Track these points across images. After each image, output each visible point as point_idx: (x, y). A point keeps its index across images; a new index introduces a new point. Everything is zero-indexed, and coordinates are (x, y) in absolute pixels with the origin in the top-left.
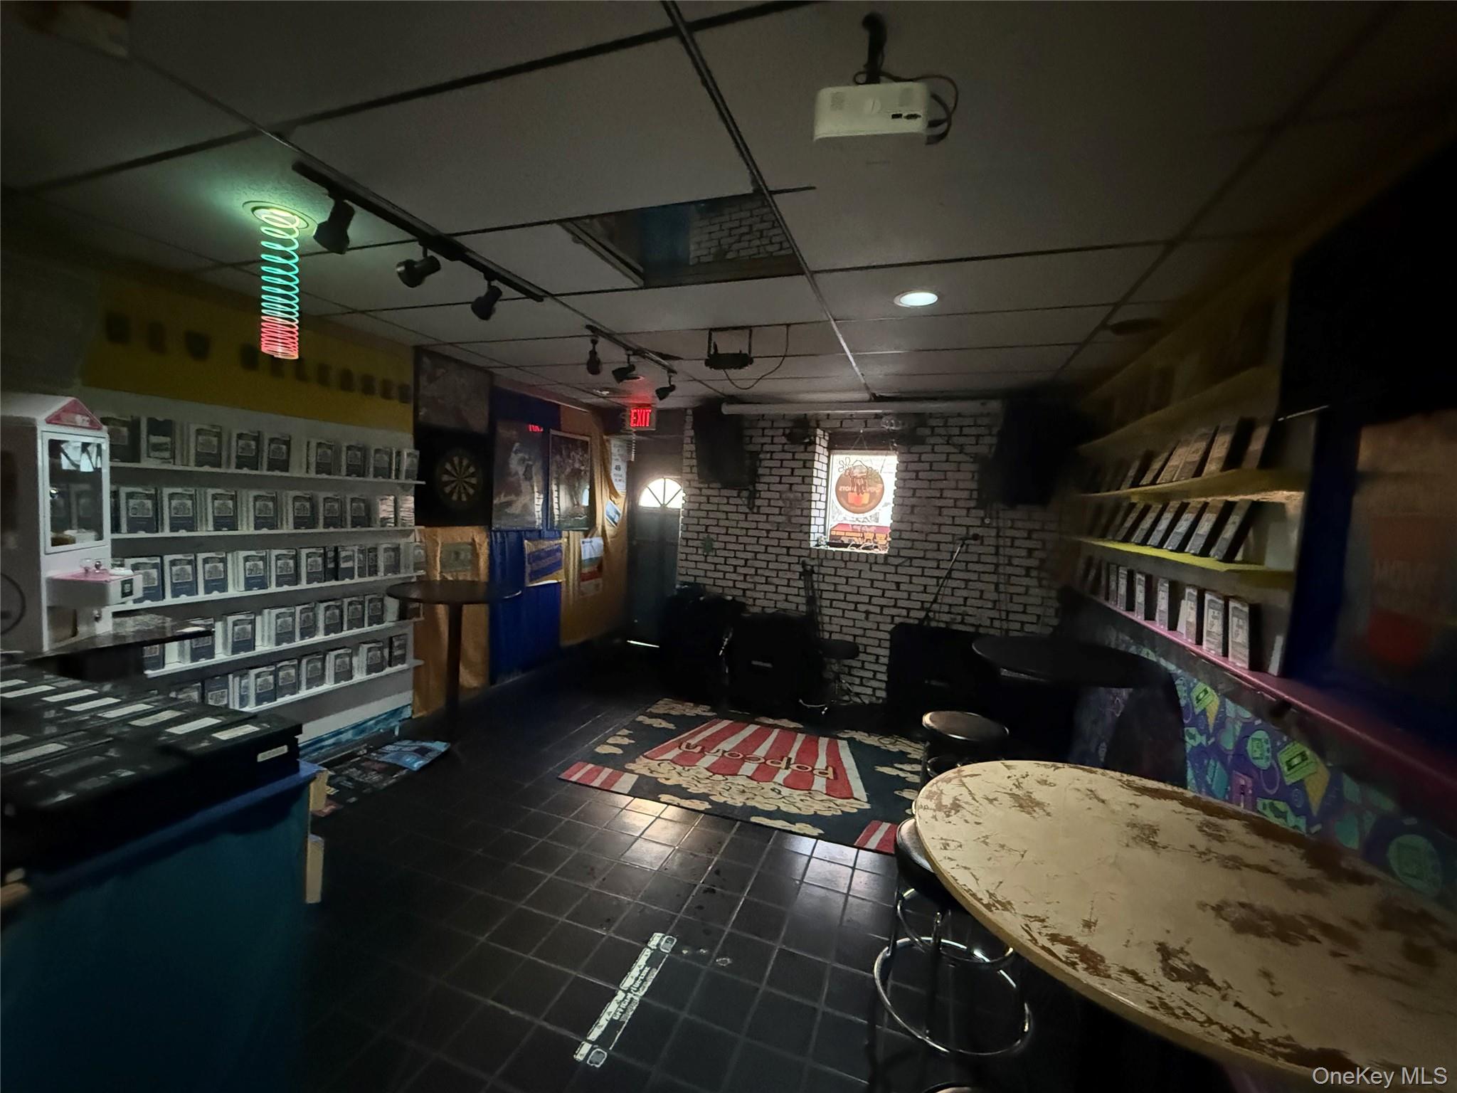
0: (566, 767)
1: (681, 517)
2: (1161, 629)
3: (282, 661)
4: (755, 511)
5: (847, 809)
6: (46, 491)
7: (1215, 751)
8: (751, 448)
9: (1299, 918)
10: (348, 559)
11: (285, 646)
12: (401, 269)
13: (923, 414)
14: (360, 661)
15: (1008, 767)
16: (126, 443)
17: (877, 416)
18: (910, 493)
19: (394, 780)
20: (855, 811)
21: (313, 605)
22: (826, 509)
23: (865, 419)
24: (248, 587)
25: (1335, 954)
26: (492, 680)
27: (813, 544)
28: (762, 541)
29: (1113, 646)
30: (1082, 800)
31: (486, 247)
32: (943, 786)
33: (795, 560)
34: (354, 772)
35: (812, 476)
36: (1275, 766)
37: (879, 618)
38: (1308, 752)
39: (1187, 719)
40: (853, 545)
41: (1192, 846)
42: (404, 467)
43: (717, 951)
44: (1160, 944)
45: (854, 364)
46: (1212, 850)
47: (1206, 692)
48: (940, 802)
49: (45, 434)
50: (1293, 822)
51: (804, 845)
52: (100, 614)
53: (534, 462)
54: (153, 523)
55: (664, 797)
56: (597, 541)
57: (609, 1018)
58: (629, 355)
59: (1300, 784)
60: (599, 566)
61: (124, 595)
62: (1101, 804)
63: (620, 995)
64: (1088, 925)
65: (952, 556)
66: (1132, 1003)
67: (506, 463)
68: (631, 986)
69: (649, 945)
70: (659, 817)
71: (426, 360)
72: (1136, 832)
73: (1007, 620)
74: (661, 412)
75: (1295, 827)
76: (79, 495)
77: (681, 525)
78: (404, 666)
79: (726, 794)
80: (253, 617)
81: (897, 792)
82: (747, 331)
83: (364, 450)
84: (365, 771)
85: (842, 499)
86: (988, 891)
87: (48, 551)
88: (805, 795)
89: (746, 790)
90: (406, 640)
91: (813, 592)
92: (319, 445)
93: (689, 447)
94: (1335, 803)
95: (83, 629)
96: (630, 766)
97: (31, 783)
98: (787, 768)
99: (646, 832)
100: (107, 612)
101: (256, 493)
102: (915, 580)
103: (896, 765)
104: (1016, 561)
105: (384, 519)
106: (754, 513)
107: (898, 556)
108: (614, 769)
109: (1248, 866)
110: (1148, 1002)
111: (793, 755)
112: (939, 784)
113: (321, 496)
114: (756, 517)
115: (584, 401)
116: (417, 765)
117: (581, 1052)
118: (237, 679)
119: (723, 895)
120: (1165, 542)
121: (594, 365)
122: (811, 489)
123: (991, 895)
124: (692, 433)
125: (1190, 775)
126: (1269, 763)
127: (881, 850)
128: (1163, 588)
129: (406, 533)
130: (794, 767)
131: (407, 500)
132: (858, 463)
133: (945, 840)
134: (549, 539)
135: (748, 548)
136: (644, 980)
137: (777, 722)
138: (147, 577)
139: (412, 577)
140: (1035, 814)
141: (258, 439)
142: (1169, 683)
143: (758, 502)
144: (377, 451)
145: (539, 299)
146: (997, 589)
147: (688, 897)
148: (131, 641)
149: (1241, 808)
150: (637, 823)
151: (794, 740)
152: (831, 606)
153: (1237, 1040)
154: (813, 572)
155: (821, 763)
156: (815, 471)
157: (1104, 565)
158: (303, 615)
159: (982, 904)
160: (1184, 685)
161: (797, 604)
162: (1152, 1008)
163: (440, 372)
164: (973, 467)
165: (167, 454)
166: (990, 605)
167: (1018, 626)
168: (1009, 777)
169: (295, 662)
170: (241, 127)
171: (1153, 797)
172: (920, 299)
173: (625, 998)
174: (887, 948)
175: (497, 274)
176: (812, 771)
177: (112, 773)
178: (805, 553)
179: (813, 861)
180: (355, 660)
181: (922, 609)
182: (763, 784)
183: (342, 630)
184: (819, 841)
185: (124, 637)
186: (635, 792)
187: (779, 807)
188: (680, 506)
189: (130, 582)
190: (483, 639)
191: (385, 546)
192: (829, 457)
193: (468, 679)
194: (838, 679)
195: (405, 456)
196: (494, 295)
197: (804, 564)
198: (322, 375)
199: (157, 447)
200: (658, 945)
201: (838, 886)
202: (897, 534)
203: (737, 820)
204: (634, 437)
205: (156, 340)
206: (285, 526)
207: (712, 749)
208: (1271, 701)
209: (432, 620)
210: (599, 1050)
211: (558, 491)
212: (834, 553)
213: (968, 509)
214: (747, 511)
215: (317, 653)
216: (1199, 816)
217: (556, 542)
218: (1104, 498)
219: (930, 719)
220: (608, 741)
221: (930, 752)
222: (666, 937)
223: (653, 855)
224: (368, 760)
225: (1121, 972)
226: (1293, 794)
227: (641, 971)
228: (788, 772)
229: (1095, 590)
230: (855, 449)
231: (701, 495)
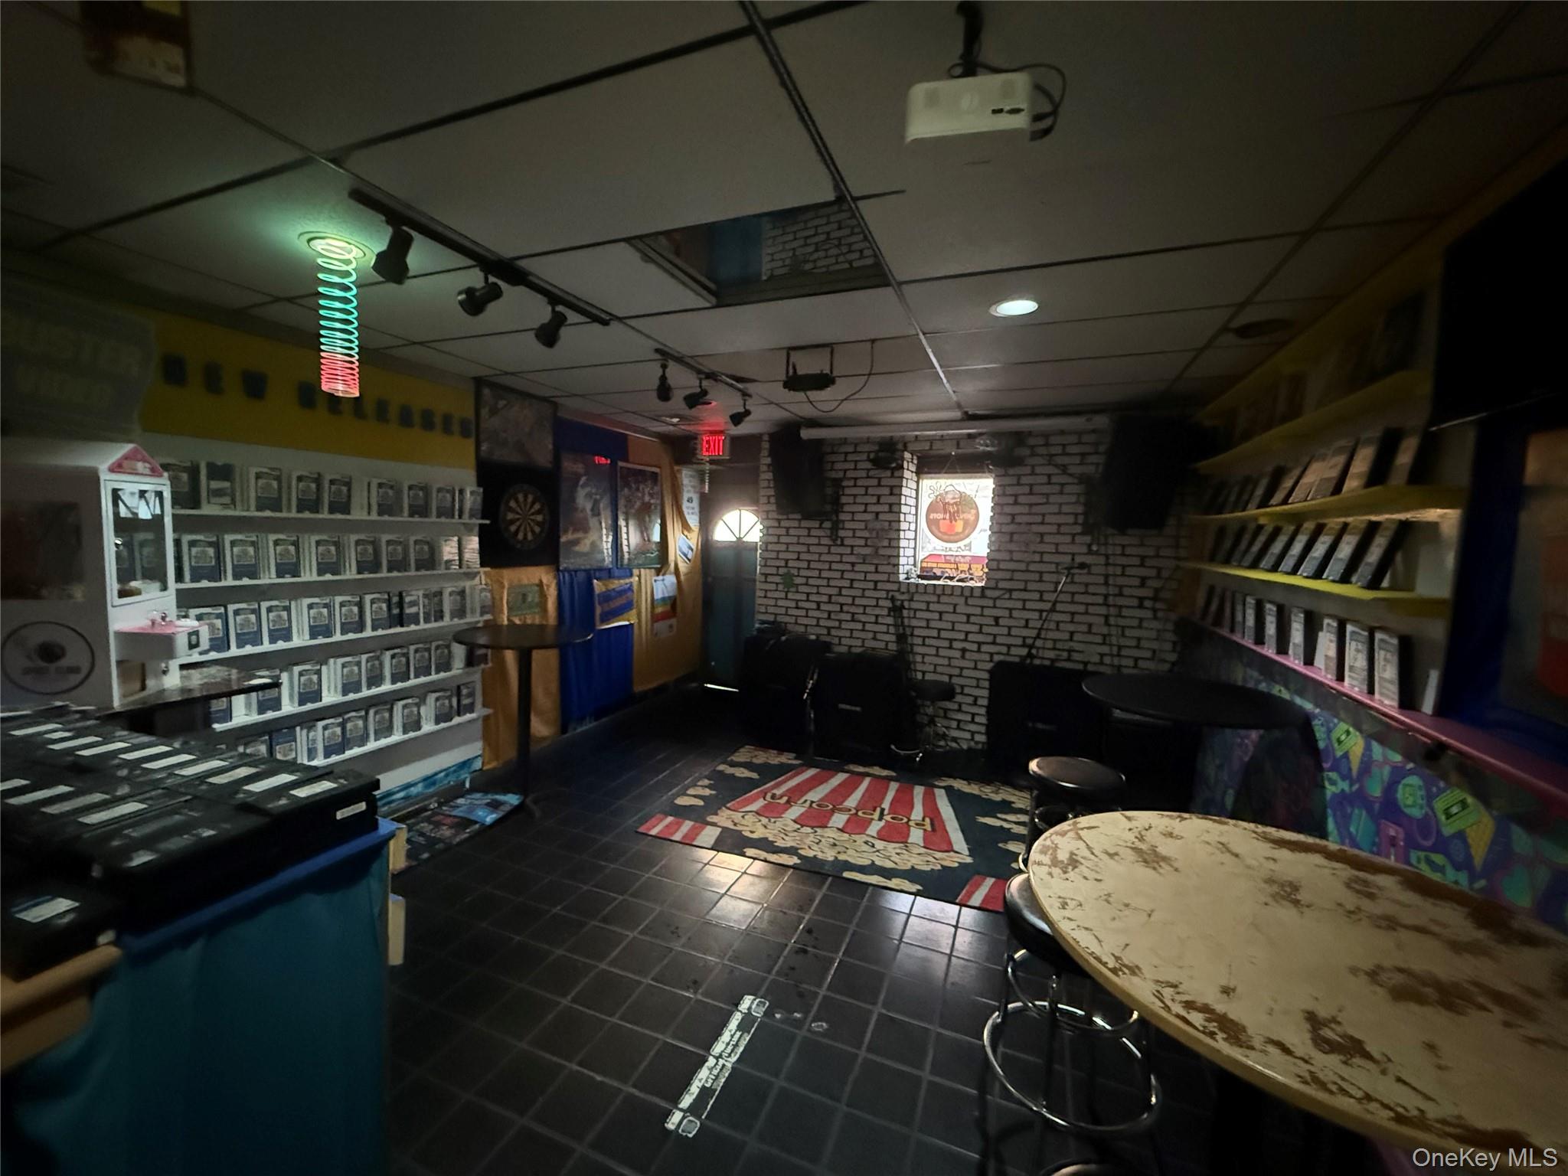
0: (645, 820)
1: (759, 551)
2: (1296, 665)
3: (349, 712)
4: (839, 542)
5: (946, 863)
6: (111, 541)
7: (1360, 798)
8: (833, 475)
9: (1465, 985)
10: (414, 604)
11: (352, 696)
12: (462, 297)
13: (1022, 432)
14: (428, 711)
15: (1129, 819)
16: (186, 489)
17: (970, 436)
18: (1009, 519)
19: (467, 835)
20: (956, 865)
21: (378, 653)
22: (915, 539)
23: (958, 441)
24: (313, 636)
25: (1507, 1024)
26: (564, 729)
27: (902, 577)
28: (847, 575)
29: (1240, 683)
30: (1213, 854)
31: (549, 271)
32: (1057, 839)
33: (883, 594)
34: (426, 827)
35: (900, 504)
36: (1430, 813)
37: (976, 656)
38: (1470, 800)
39: (1327, 763)
40: (946, 578)
41: (1340, 905)
42: (468, 505)
43: (812, 1014)
44: (1308, 1013)
45: (945, 381)
46: (1363, 908)
47: (1348, 733)
48: (1056, 858)
49: (108, 482)
50: (1453, 877)
51: (901, 902)
52: (166, 667)
53: (602, 498)
54: (217, 573)
55: (750, 852)
56: (670, 579)
57: (700, 1085)
58: (701, 380)
59: (1461, 835)
60: (673, 604)
61: (192, 646)
62: (1233, 858)
63: (711, 1061)
64: (1227, 991)
65: (1056, 588)
66: (1279, 1077)
67: (573, 499)
68: (723, 1051)
69: (740, 1008)
70: (745, 873)
71: (486, 391)
72: (1275, 888)
73: (1119, 655)
74: (735, 440)
75: (1456, 882)
76: (142, 544)
77: (759, 559)
78: (473, 715)
79: (815, 847)
80: (318, 667)
81: (1000, 845)
82: (829, 350)
83: (425, 489)
84: (438, 825)
85: (934, 528)
86: (1113, 955)
87: (115, 604)
88: (900, 848)
89: (837, 843)
90: (474, 688)
91: (904, 629)
92: (380, 485)
93: (766, 476)
94: (1501, 857)
95: (151, 683)
96: (710, 819)
97: (116, 843)
98: (880, 819)
99: (731, 889)
100: (174, 665)
101: (317, 538)
102: (1015, 614)
103: (999, 815)
104: (1126, 591)
105: (448, 562)
106: (837, 545)
107: (996, 588)
108: (696, 821)
109: (1406, 927)
110: (1300, 1076)
111: (886, 805)
112: (1054, 837)
113: (385, 538)
114: (841, 550)
115: (654, 429)
116: (490, 818)
117: (672, 1120)
118: (305, 732)
119: (816, 956)
120: (1299, 569)
121: (664, 392)
122: (899, 517)
123: (1117, 958)
124: (768, 460)
125: (1331, 825)
126: (1424, 811)
127: (984, 906)
128: (1297, 619)
129: (471, 576)
130: (888, 818)
131: (471, 540)
132: (951, 488)
133: (1064, 898)
134: (619, 578)
135: (832, 583)
136: (736, 1045)
137: (867, 770)
138: (212, 627)
139: (478, 622)
140: (1161, 871)
141: (318, 480)
142: (1305, 723)
143: (841, 533)
144: (439, 490)
145: (605, 323)
146: (1107, 623)
147: (779, 958)
148: (197, 694)
149: (1392, 861)
150: (722, 879)
151: (887, 788)
152: (924, 645)
153: (1400, 1119)
154: (902, 607)
155: (917, 813)
156: (903, 498)
157: (1228, 594)
158: (369, 664)
159: (1107, 967)
160: (1322, 725)
161: (885, 641)
162: (1303, 1082)
163: (502, 403)
164: (1077, 489)
165: (227, 500)
166: (1099, 639)
167: (1131, 663)
168: (1130, 830)
169: (363, 713)
170: (295, 155)
171: (1292, 850)
172: (1019, 307)
173: (717, 1064)
174: (997, 1013)
175: (560, 297)
176: (907, 823)
177: (194, 832)
178: (895, 587)
179: (912, 919)
180: (423, 710)
181: (1024, 645)
182: (854, 837)
183: (409, 679)
184: (918, 897)
185: (190, 690)
186: (718, 847)
187: (873, 861)
188: (758, 540)
189: (196, 633)
190: (554, 686)
191: (450, 590)
192: (918, 483)
193: (540, 728)
194: (932, 721)
195: (468, 495)
196: (559, 321)
197: (893, 599)
198: (382, 411)
199: (219, 493)
200: (749, 1009)
201: (940, 947)
202: (994, 565)
203: (829, 876)
204: (708, 467)
205: (213, 380)
206: (348, 572)
207: (799, 799)
208: (1425, 743)
209: (501, 664)
210: (691, 1118)
211: (627, 526)
212: (926, 586)
213: (1074, 535)
214: (831, 543)
215: (385, 703)
216: (1345, 871)
217: (627, 581)
218: (1226, 519)
219: (1037, 766)
220: (689, 792)
221: (1038, 802)
222: (758, 1000)
223: (741, 913)
224: (439, 814)
225: (1266, 1042)
226: (1451, 847)
227: (732, 1036)
228: (882, 823)
229: (1218, 621)
230: (946, 473)
231: (779, 527)
